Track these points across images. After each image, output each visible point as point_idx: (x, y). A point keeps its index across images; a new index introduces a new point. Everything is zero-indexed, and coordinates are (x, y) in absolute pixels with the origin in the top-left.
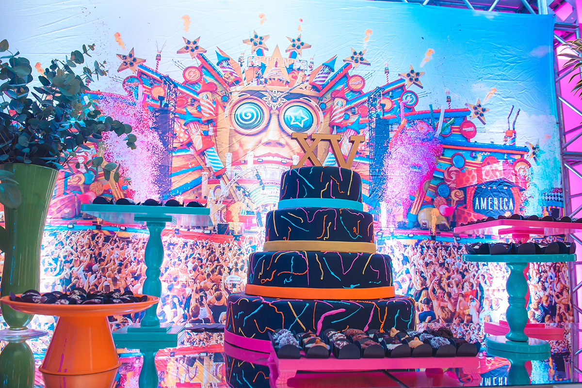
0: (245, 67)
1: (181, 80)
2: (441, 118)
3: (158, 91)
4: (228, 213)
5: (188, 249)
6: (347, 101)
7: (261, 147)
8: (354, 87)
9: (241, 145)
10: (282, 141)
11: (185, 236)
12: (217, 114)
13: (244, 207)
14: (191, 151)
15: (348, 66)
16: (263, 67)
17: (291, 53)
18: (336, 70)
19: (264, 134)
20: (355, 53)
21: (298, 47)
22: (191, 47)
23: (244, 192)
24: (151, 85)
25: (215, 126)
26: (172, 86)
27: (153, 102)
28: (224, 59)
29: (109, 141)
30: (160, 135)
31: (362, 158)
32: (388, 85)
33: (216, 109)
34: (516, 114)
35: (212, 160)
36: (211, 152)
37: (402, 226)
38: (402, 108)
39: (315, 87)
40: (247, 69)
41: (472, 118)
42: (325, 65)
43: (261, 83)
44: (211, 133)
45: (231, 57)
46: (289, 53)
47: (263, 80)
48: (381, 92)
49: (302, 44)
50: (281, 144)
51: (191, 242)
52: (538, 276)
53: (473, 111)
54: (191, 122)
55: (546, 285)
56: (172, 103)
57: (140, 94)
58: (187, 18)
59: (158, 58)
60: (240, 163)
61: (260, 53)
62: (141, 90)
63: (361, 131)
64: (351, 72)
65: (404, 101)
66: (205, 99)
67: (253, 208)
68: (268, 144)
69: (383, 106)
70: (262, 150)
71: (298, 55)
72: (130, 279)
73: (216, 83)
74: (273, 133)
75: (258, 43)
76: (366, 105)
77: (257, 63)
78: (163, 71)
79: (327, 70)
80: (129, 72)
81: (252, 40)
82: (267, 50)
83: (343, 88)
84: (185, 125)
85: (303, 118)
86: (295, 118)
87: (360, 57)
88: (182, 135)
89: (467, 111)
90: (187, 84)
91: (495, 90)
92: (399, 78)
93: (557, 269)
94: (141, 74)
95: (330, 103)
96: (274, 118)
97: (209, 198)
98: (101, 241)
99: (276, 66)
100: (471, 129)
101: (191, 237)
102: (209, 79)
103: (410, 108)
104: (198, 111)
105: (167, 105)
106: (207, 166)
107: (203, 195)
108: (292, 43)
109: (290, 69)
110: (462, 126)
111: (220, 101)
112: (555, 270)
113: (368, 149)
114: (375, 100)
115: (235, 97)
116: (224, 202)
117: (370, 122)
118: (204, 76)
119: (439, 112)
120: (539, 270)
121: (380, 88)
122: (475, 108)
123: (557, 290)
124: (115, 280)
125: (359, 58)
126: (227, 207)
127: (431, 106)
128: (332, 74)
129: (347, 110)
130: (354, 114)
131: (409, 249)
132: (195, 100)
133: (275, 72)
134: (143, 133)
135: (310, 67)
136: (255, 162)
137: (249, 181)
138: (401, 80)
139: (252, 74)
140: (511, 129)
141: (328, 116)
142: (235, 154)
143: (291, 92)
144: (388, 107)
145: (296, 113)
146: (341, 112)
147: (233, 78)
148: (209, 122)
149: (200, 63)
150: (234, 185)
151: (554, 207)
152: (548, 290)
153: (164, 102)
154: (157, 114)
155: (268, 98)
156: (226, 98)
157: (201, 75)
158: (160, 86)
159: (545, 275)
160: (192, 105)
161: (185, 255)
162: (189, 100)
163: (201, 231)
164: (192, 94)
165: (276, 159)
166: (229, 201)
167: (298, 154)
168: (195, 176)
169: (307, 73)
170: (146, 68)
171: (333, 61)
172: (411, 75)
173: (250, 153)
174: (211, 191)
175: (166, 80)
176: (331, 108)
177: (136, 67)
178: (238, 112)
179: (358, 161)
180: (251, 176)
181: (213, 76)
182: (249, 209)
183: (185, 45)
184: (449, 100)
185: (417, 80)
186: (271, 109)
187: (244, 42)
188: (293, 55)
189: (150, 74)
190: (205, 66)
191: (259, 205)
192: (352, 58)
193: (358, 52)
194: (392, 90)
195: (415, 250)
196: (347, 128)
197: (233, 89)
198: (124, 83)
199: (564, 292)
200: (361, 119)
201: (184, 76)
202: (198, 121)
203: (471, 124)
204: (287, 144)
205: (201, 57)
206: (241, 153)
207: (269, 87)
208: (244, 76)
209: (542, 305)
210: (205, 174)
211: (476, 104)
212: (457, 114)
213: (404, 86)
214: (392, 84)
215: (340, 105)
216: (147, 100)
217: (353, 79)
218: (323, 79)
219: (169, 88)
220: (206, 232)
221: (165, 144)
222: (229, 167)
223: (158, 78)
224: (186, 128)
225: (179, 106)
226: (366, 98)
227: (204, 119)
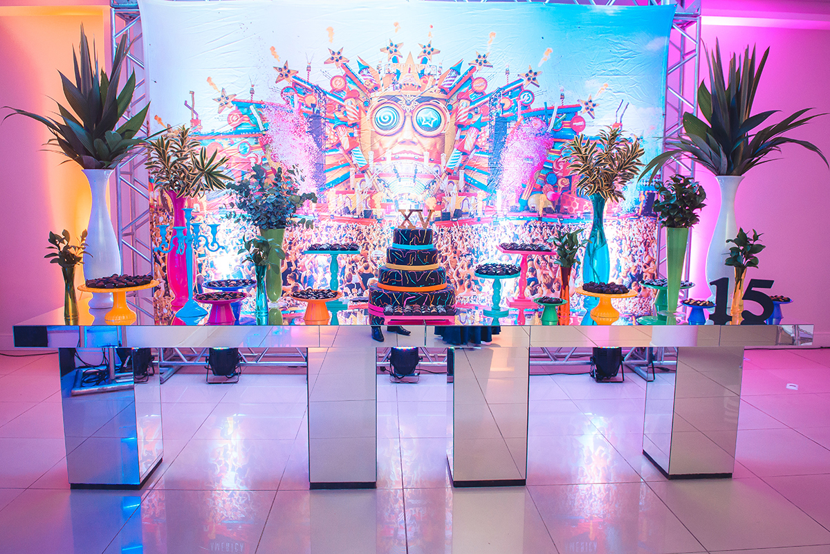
0: (383, 74)
1: (329, 89)
2: (554, 114)
3: (311, 99)
4: (372, 202)
5: (341, 230)
6: (471, 102)
7: (397, 145)
8: (477, 89)
9: (381, 145)
10: (415, 140)
11: (338, 221)
12: (360, 118)
13: (385, 196)
14: (341, 151)
15: (473, 69)
16: (398, 73)
17: (423, 59)
18: (462, 74)
19: (400, 133)
20: (479, 57)
21: (429, 53)
22: (336, 57)
23: (384, 184)
24: (304, 94)
25: (359, 129)
26: (322, 94)
27: (307, 109)
28: (364, 68)
29: (274, 144)
30: (314, 138)
31: (482, 152)
32: (508, 85)
33: (359, 113)
34: (624, 108)
35: (358, 158)
36: (357, 150)
37: (514, 210)
38: (520, 106)
39: (443, 90)
40: (384, 75)
41: (583, 113)
42: (452, 69)
43: (397, 88)
44: (356, 135)
45: (370, 65)
46: (420, 59)
47: (398, 85)
48: (502, 92)
49: (432, 50)
50: (414, 143)
51: (343, 225)
52: (629, 250)
53: (584, 107)
54: (339, 125)
55: (636, 257)
56: (323, 109)
57: (296, 103)
58: (331, 30)
59: (309, 69)
60: (380, 160)
61: (395, 60)
62: (296, 99)
63: (482, 129)
64: (475, 75)
65: (522, 100)
66: (349, 104)
67: (392, 197)
68: (403, 142)
69: (503, 105)
70: (398, 148)
71: (428, 61)
72: (298, 254)
73: (358, 90)
74: (407, 133)
75: (393, 50)
76: (487, 105)
77: (393, 71)
78: (313, 81)
79: (454, 74)
80: (286, 83)
81: (388, 48)
82: (402, 57)
83: (468, 90)
84: (334, 128)
85: (432, 119)
86: (426, 118)
87: (484, 59)
88: (332, 137)
89: (579, 107)
90: (335, 92)
91: (607, 85)
92: (518, 78)
93: (647, 244)
94: (295, 84)
95: (456, 104)
96: (408, 119)
97: (356, 190)
99: (409, 72)
100: (581, 123)
101: (344, 221)
102: (352, 87)
103: (526, 106)
104: (345, 116)
105: (318, 112)
106: (354, 163)
107: (351, 187)
108: (423, 50)
109: (422, 75)
110: (572, 121)
111: (362, 106)
112: (645, 244)
113: (488, 145)
114: (496, 100)
115: (375, 102)
116: (368, 193)
117: (491, 120)
118: (348, 84)
119: (552, 108)
120: (630, 245)
121: (501, 89)
122: (586, 104)
123: (645, 262)
125: (482, 61)
126: (371, 196)
127: (545, 103)
128: (458, 77)
129: (470, 110)
130: (476, 113)
131: (519, 228)
132: (342, 106)
133: (408, 78)
134: (300, 136)
135: (439, 72)
136: (393, 159)
137: (388, 175)
138: (521, 80)
139: (389, 80)
140: (619, 122)
141: (454, 116)
142: (376, 152)
143: (424, 95)
144: (506, 107)
145: (427, 114)
146: (465, 112)
147: (372, 84)
148: (354, 125)
149: (344, 72)
150: (376, 178)
151: (651, 192)
152: (637, 262)
153: (316, 109)
154: (311, 120)
155: (402, 103)
156: (367, 103)
157: (346, 84)
158: (312, 95)
159: (636, 249)
160: (339, 111)
161: (339, 235)
162: (337, 107)
163: (351, 216)
164: (338, 101)
165: (410, 155)
166: (372, 192)
167: (428, 151)
168: (344, 171)
169: (436, 78)
170: (299, 79)
171: (460, 65)
172: (530, 74)
173: (389, 151)
174: (358, 184)
175: (317, 89)
176: (457, 109)
177: (291, 78)
178: (378, 116)
179: (479, 155)
180: (390, 170)
181: (354, 83)
182: (388, 198)
183: (331, 56)
184: (562, 97)
185: (534, 79)
186: (405, 111)
187: (382, 50)
188: (424, 61)
189: (303, 84)
190: (349, 75)
191: (397, 194)
192: (477, 61)
193: (482, 55)
194: (511, 91)
195: (524, 229)
196: (470, 127)
197: (372, 95)
198: (282, 93)
199: (651, 263)
200: (482, 118)
201: (331, 85)
202: (345, 124)
203: (581, 119)
204: (419, 142)
205: (345, 67)
206: (381, 151)
207: (403, 92)
208: (382, 83)
209: (630, 274)
210: (352, 170)
211: (587, 100)
212: (569, 110)
213: (522, 85)
214: (512, 84)
215: (464, 106)
216: (302, 107)
217: (476, 81)
218: (451, 82)
219: (320, 96)
220: (355, 217)
221: (319, 145)
222: (371, 163)
223: (310, 87)
224: (335, 131)
225: (329, 113)
226: (488, 99)
227: (349, 123)
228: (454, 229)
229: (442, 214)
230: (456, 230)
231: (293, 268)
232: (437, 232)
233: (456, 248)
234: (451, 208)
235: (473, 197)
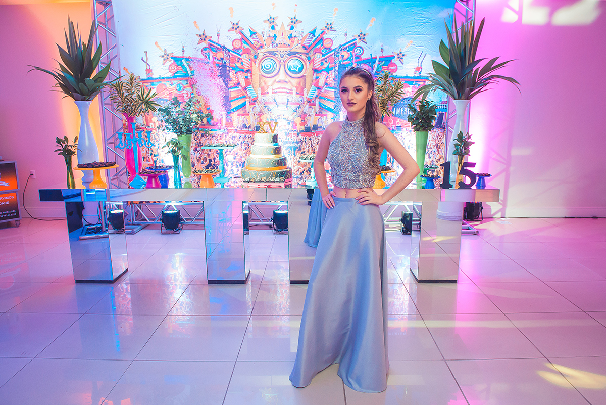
0: (265, 37)
1: (231, 48)
2: (377, 62)
3: (220, 55)
4: (261, 120)
5: (242, 139)
6: (323, 54)
7: (276, 84)
8: (326, 46)
9: (265, 83)
10: (287, 80)
11: (240, 133)
12: (251, 66)
13: (268, 116)
14: (240, 88)
15: (323, 33)
16: (275, 37)
17: (291, 27)
18: (316, 36)
19: (277, 76)
20: (327, 24)
21: (295, 23)
22: (235, 27)
23: (268, 109)
24: (216, 51)
25: (251, 73)
26: (227, 51)
27: (218, 61)
28: (253, 33)
29: (198, 84)
30: (223, 80)
31: (330, 88)
32: (347, 43)
33: (251, 63)
34: (423, 57)
35: (251, 92)
36: (250, 88)
38: (354, 57)
39: (304, 47)
40: (266, 38)
41: (396, 61)
42: (310, 33)
43: (275, 47)
44: (249, 78)
45: (257, 32)
46: (289, 27)
47: (275, 45)
48: (342, 48)
49: (297, 21)
50: (286, 82)
51: (243, 135)
53: (396, 57)
54: (238, 71)
55: (431, 155)
56: (228, 61)
57: (211, 57)
58: (231, 9)
59: (218, 35)
60: (265, 93)
61: (273, 28)
62: (211, 55)
63: (330, 72)
64: (325, 37)
65: (355, 52)
66: (245, 57)
67: (273, 117)
68: (279, 82)
69: (343, 56)
70: (276, 86)
71: (295, 28)
72: (216, 154)
73: (250, 48)
74: (282, 76)
75: (272, 21)
76: (333, 56)
77: (272, 35)
78: (221, 43)
79: (311, 36)
80: (204, 44)
81: (268, 20)
82: (277, 26)
83: (320, 47)
84: (235, 73)
85: (298, 66)
86: (294, 66)
87: (330, 26)
88: (234, 79)
89: (393, 57)
90: (235, 50)
91: (412, 42)
92: (353, 38)
93: (438, 147)
94: (210, 45)
95: (313, 56)
96: (282, 67)
97: (250, 113)
98: (200, 136)
99: (282, 36)
100: (395, 67)
101: (243, 133)
102: (246, 46)
103: (358, 57)
104: (242, 65)
105: (225, 63)
106: (249, 96)
107: (247, 111)
108: (291, 21)
109: (290, 37)
110: (389, 66)
111: (253, 58)
112: (437, 147)
113: (334, 82)
114: (339, 53)
115: (261, 56)
116: (258, 115)
117: (335, 66)
118: (243, 44)
119: (376, 58)
121: (342, 46)
122: (398, 55)
123: (437, 158)
124: (208, 155)
125: (329, 27)
126: (260, 117)
127: (371, 55)
128: (314, 38)
129: (322, 60)
130: (326, 62)
132: (240, 59)
133: (282, 39)
134: (214, 79)
135: (302, 35)
136: (273, 93)
137: (270, 103)
138: (355, 39)
139: (269, 41)
140: (419, 66)
141: (312, 64)
142: (262, 88)
143: (291, 51)
144: (346, 57)
145: (294, 63)
146: (319, 62)
147: (259, 44)
148: (248, 71)
149: (241, 36)
150: (263, 105)
151: (441, 112)
152: (432, 158)
153: (224, 61)
154: (221, 68)
155: (278, 56)
156: (256, 57)
157: (242, 44)
158: (221, 52)
159: (431, 150)
160: (238, 62)
161: (240, 142)
162: (237, 59)
163: (247, 130)
164: (238, 55)
165: (284, 90)
166: (260, 114)
167: (296, 87)
168: (243, 101)
169: (300, 39)
170: (212, 42)
171: (315, 30)
172: (361, 36)
173: (270, 87)
174: (251, 109)
175: (224, 48)
176: (313, 59)
177: (207, 40)
178: (263, 65)
179: (328, 89)
180: (271, 100)
181: (248, 44)
182: (271, 118)
183: (232, 26)
184: (382, 51)
185: (363, 39)
186: (280, 62)
187: (264, 22)
188: (292, 28)
189: (215, 45)
190: (244, 39)
191: (276, 116)
192: (326, 27)
193: (329, 23)
194: (348, 46)
196: (322, 71)
197: (259, 51)
198: (202, 51)
199: (441, 159)
200: (330, 65)
201: (233, 45)
202: (242, 71)
203: (395, 65)
204: (290, 82)
205: (241, 33)
206: (265, 87)
207: (279, 49)
208: (265, 43)
210: (248, 100)
211: (398, 52)
212: (387, 59)
213: (356, 42)
214: (349, 42)
215: (318, 57)
216: (215, 60)
217: (326, 41)
218: (309, 42)
219: (226, 53)
220: (250, 130)
221: (226, 85)
222: (259, 96)
223: (219, 47)
224: (236, 75)
225: (232, 63)
226: (333, 52)
227: (245, 70)
228: (313, 137)
229: (305, 128)
230: (314, 138)
231: (212, 163)
232: (302, 139)
233: (314, 150)
234: (310, 124)
235: (325, 117)
